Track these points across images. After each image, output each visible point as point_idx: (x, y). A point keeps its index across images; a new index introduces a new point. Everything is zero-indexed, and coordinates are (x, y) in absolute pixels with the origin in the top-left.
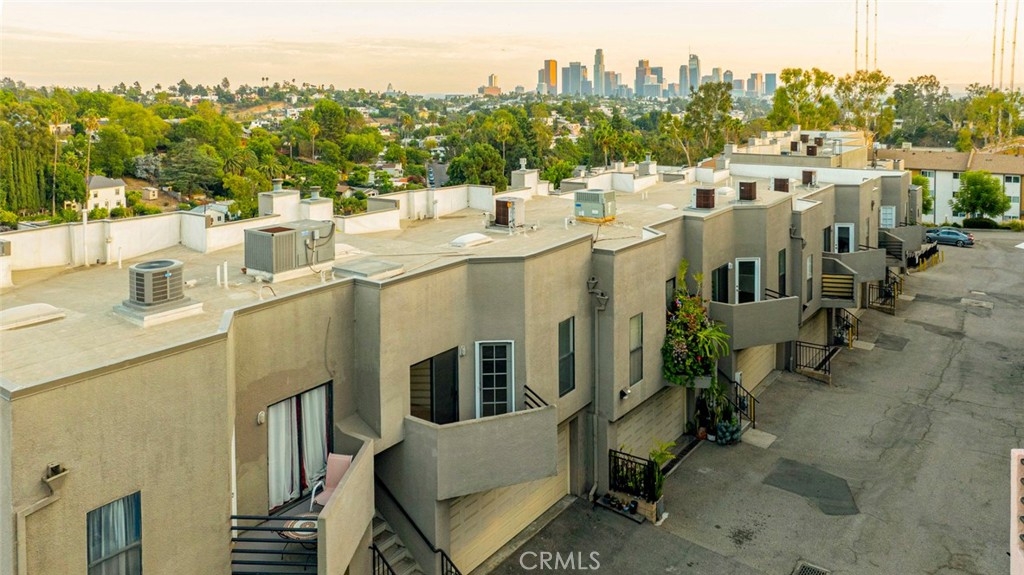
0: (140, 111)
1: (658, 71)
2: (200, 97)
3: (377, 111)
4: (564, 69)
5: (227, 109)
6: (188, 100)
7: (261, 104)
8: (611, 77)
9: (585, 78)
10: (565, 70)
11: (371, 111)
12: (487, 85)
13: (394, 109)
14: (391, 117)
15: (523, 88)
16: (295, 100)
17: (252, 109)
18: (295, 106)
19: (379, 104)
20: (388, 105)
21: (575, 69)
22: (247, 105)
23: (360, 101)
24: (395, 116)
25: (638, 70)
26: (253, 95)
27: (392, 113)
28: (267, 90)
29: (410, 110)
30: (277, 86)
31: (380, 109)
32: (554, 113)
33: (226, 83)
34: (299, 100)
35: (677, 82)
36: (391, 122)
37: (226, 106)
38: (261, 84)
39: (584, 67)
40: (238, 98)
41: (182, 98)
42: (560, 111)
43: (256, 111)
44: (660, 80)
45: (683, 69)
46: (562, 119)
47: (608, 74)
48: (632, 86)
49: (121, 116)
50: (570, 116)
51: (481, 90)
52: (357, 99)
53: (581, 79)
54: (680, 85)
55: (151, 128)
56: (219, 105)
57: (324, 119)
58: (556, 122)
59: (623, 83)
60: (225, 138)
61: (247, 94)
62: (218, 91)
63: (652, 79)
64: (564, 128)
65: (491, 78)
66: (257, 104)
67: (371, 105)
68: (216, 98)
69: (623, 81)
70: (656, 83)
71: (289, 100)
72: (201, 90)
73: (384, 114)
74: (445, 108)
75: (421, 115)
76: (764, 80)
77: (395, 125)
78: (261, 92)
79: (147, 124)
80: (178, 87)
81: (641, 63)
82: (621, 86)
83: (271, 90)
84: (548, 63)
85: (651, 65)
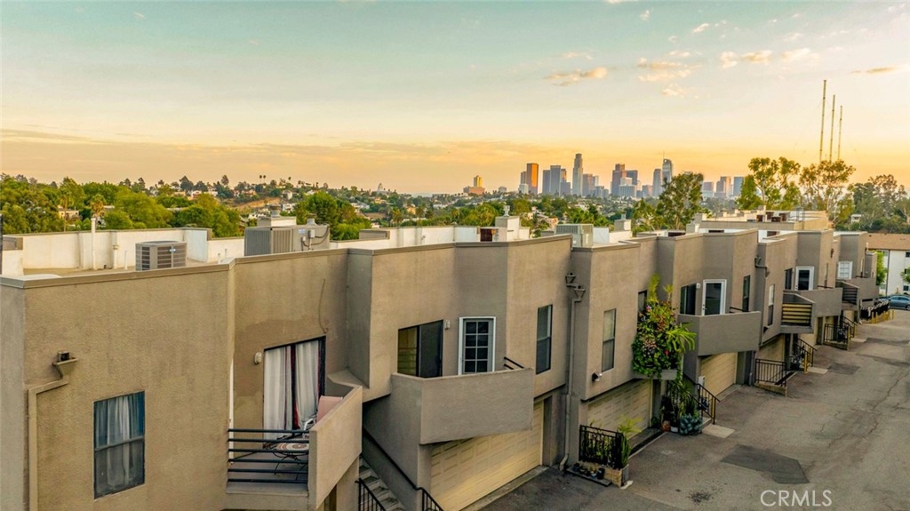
0: (143, 200)
1: (633, 174)
2: (200, 192)
3: (368, 207)
4: (544, 172)
5: (226, 203)
6: (189, 195)
7: (258, 200)
8: (589, 179)
9: (564, 180)
10: (546, 173)
11: (362, 207)
12: (472, 186)
13: (384, 205)
14: (380, 212)
15: (505, 189)
16: (290, 196)
17: (250, 204)
18: (291, 201)
19: (370, 200)
20: (379, 201)
21: (555, 173)
22: (245, 200)
23: (352, 198)
24: (385, 212)
25: (614, 173)
26: (251, 191)
27: (381, 208)
28: (264, 187)
29: (399, 205)
30: (273, 183)
31: (371, 205)
32: (534, 208)
33: (225, 180)
34: (293, 196)
35: (651, 184)
36: (381, 216)
37: (225, 201)
38: (258, 182)
39: (564, 170)
40: (237, 194)
41: (184, 193)
42: (539, 207)
43: (254, 205)
44: (635, 182)
45: (657, 171)
46: (541, 214)
47: (586, 176)
48: (608, 187)
49: (126, 204)
50: (549, 211)
51: (466, 190)
52: (349, 196)
53: (561, 181)
54: (654, 186)
55: (154, 214)
56: (219, 200)
57: (318, 208)
58: (535, 216)
59: (600, 184)
60: (224, 225)
61: (246, 190)
62: (218, 187)
63: (627, 181)
64: (543, 222)
65: (476, 179)
66: (254, 199)
67: (362, 201)
68: (215, 193)
69: (600, 183)
70: (630, 185)
71: (285, 196)
72: (201, 186)
73: (374, 209)
74: (432, 205)
75: (409, 210)
76: (732, 183)
77: (384, 219)
78: (258, 188)
79: (150, 211)
80: (180, 183)
81: (618, 166)
82: (598, 188)
83: (268, 187)
84: (530, 166)
85: (627, 168)
